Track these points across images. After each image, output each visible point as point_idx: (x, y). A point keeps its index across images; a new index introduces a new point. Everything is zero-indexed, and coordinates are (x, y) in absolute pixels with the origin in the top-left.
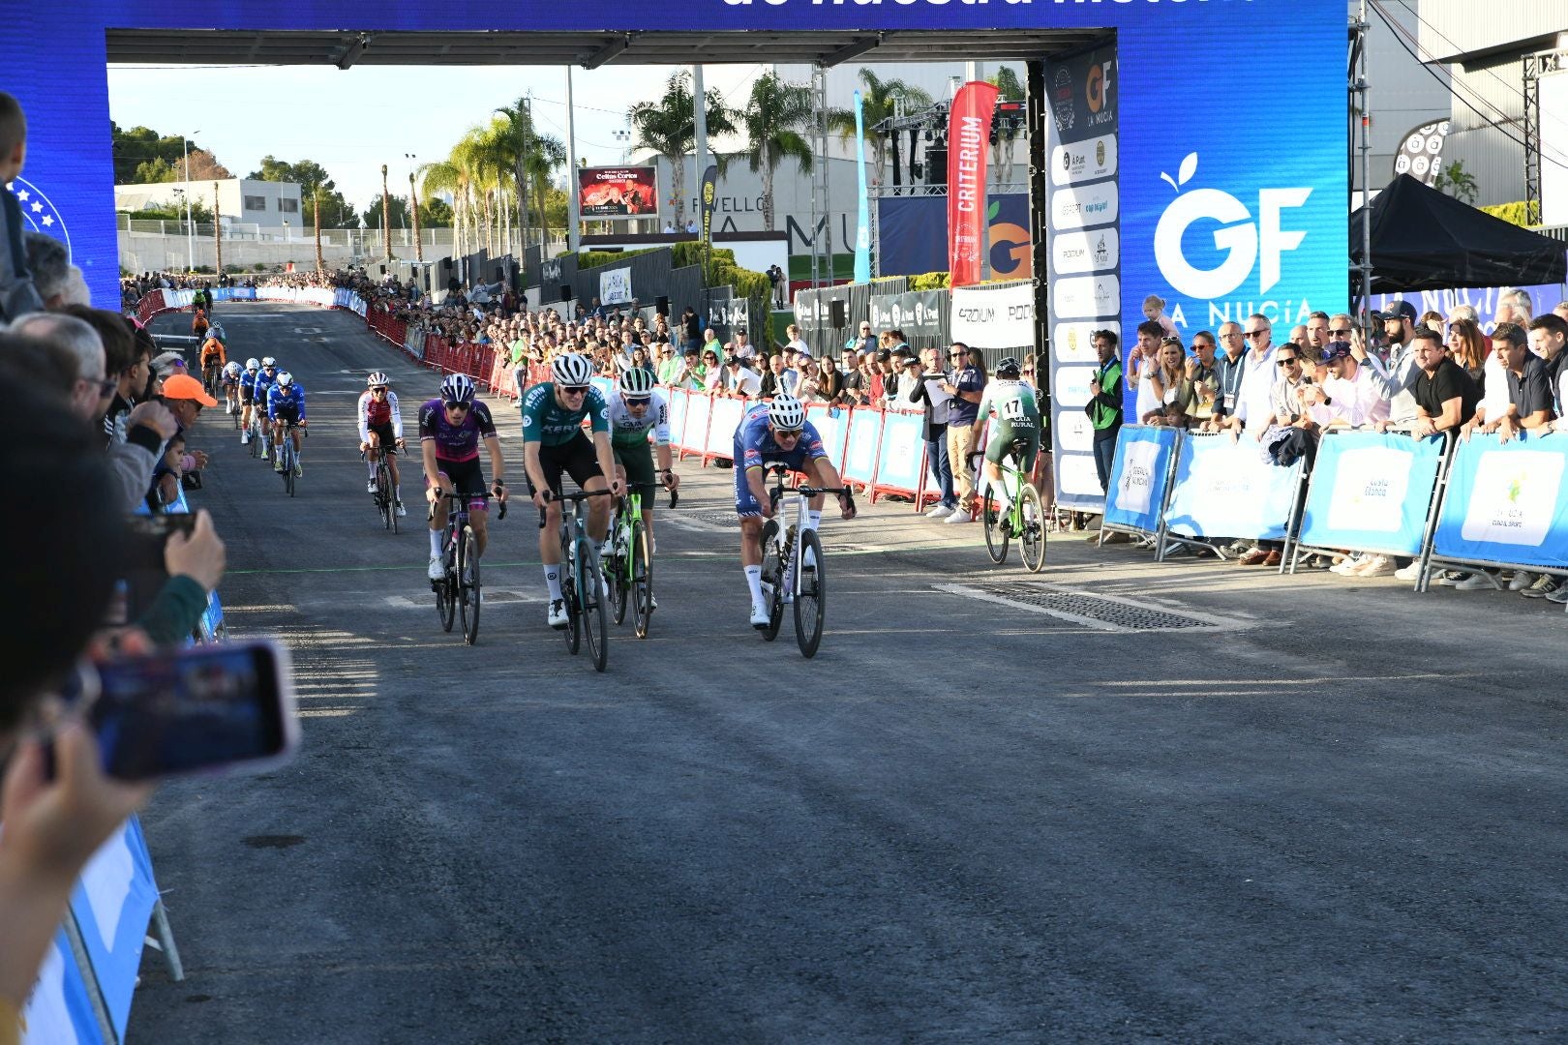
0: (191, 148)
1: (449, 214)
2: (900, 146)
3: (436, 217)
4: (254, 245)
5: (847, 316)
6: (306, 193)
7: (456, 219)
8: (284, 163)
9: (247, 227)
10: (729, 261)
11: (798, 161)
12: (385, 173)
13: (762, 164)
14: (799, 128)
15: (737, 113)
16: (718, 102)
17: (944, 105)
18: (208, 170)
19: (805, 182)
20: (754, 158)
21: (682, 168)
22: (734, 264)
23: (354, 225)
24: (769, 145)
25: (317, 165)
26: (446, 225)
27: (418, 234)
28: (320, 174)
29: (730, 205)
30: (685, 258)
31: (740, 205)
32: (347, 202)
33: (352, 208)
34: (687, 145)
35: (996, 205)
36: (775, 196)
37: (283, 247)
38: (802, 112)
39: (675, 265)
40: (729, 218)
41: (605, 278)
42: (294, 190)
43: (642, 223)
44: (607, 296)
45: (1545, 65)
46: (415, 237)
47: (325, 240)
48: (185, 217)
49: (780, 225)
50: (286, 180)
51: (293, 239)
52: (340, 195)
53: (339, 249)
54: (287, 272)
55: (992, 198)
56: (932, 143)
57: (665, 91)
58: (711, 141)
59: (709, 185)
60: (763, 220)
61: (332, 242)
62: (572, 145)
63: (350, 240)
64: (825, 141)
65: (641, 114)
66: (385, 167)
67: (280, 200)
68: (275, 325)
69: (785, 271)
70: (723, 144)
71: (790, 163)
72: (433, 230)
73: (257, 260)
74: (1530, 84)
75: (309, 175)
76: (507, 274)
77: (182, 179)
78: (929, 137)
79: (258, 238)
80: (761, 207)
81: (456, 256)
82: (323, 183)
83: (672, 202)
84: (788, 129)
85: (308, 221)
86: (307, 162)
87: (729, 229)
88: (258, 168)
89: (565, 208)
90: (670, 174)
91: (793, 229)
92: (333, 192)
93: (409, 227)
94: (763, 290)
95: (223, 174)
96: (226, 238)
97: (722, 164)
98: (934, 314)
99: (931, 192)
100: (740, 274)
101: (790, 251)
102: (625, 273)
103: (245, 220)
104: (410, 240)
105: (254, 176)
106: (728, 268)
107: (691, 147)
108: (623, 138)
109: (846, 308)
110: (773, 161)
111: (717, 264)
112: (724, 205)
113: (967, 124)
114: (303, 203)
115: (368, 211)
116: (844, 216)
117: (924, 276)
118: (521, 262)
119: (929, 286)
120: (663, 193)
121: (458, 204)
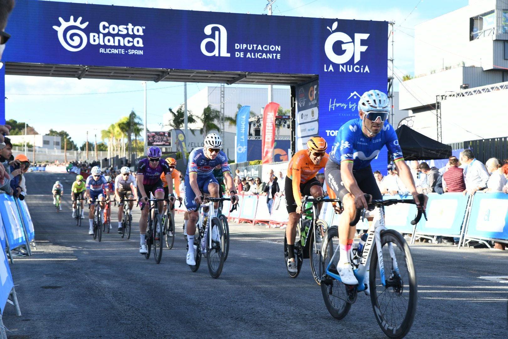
0: (27, 126)
1: (106, 147)
3: (102, 148)
4: (45, 155)
6: (63, 140)
7: (109, 149)
8: (56, 131)
9: (43, 150)
12: (87, 134)
13: (204, 132)
14: (216, 122)
16: (191, 113)
17: (260, 116)
18: (33, 132)
20: (202, 131)
23: (77, 149)
24: (207, 127)
25: (66, 132)
26: (105, 150)
27: (97, 152)
28: (67, 135)
29: (193, 145)
30: (179, 157)
31: (196, 145)
32: (75, 143)
33: (76, 145)
34: (181, 126)
35: (276, 143)
37: (54, 156)
38: (217, 117)
42: (59, 139)
43: (166, 149)
45: (442, 98)
46: (96, 154)
47: (68, 154)
48: (24, 146)
50: (56, 136)
51: (57, 152)
52: (73, 142)
53: (73, 156)
54: (55, 163)
55: (275, 141)
56: (255, 127)
58: (188, 125)
61: (70, 154)
63: (75, 154)
64: (223, 125)
66: (87, 132)
67: (54, 142)
70: (191, 126)
72: (101, 152)
73: (46, 159)
75: (63, 135)
77: (24, 134)
78: (254, 125)
79: (47, 153)
81: (108, 158)
82: (68, 137)
83: (176, 143)
84: (212, 122)
85: (63, 148)
86: (63, 131)
88: (48, 132)
89: (142, 146)
90: (175, 135)
92: (71, 140)
93: (94, 150)
95: (37, 134)
96: (37, 153)
97: (193, 131)
98: (257, 172)
99: (256, 138)
103: (43, 147)
104: (94, 155)
105: (46, 135)
107: (182, 127)
112: (191, 145)
113: (269, 115)
114: (61, 143)
115: (81, 146)
116: (228, 149)
117: (254, 161)
118: (129, 160)
119: (256, 164)
120: (173, 140)
121: (110, 143)
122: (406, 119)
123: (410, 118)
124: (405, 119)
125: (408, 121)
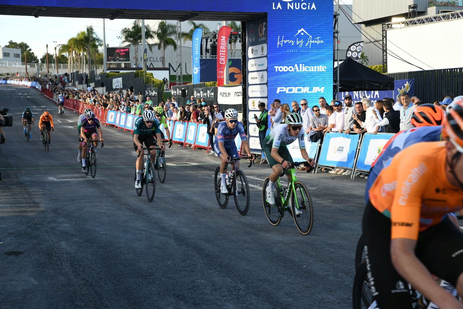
1: (67, 60)
2: (203, 43)
3: (62, 60)
4: (6, 67)
5: (187, 94)
6: (22, 52)
7: (69, 61)
8: (16, 43)
9: (4, 62)
10: (151, 76)
11: (173, 47)
12: (47, 47)
13: (162, 47)
14: (173, 37)
15: (154, 32)
16: (149, 29)
17: (216, 32)
19: (175, 53)
20: (159, 46)
21: (137, 48)
22: (153, 77)
23: (37, 62)
24: (164, 42)
25: (26, 44)
26: (66, 63)
27: (57, 65)
28: (27, 47)
29: (152, 59)
30: (138, 75)
31: (155, 60)
32: (35, 55)
33: (37, 57)
34: (139, 41)
35: (231, 62)
36: (165, 56)
37: (15, 68)
38: (174, 32)
39: (136, 77)
40: (151, 63)
41: (114, 80)
42: (19, 51)
43: (125, 64)
44: (115, 86)
45: (388, 27)
46: (56, 66)
47: (28, 66)
49: (167, 66)
50: (16, 48)
51: (18, 66)
52: (33, 53)
53: (33, 70)
54: (16, 76)
55: (230, 60)
56: (212, 43)
57: (133, 25)
58: (146, 40)
59: (145, 54)
60: (162, 64)
61: (30, 67)
62: (105, 40)
63: (36, 67)
64: (180, 41)
65: (125, 32)
66: (47, 45)
67: (14, 54)
68: (13, 92)
69: (168, 79)
70: (150, 41)
71: (170, 48)
72: (62, 64)
73: (7, 72)
74: (384, 32)
75: (23, 46)
76: (84, 78)
78: (211, 41)
79: (7, 65)
80: (161, 60)
82: (28, 49)
83: (134, 58)
84: (170, 37)
85: (23, 60)
86: (23, 43)
87: (152, 67)
88: (8, 44)
89: (102, 59)
90: (134, 50)
91: (171, 67)
92: (31, 52)
93: (54, 63)
94: (162, 85)
97: (150, 46)
98: (213, 94)
99: (212, 58)
100: (155, 81)
101: (170, 73)
102: (120, 79)
103: (3, 59)
104: (55, 67)
105: (6, 46)
106: (151, 78)
107: (141, 42)
108: (120, 38)
109: (187, 91)
110: (165, 47)
111: (148, 77)
112: (150, 59)
113: (222, 38)
114: (22, 55)
115: (42, 58)
116: (186, 63)
117: (210, 82)
118: (89, 75)
119: (211, 86)
120: (132, 55)
121: (70, 57)
122: (355, 45)
123: (359, 44)
124: (353, 44)
125: (357, 47)
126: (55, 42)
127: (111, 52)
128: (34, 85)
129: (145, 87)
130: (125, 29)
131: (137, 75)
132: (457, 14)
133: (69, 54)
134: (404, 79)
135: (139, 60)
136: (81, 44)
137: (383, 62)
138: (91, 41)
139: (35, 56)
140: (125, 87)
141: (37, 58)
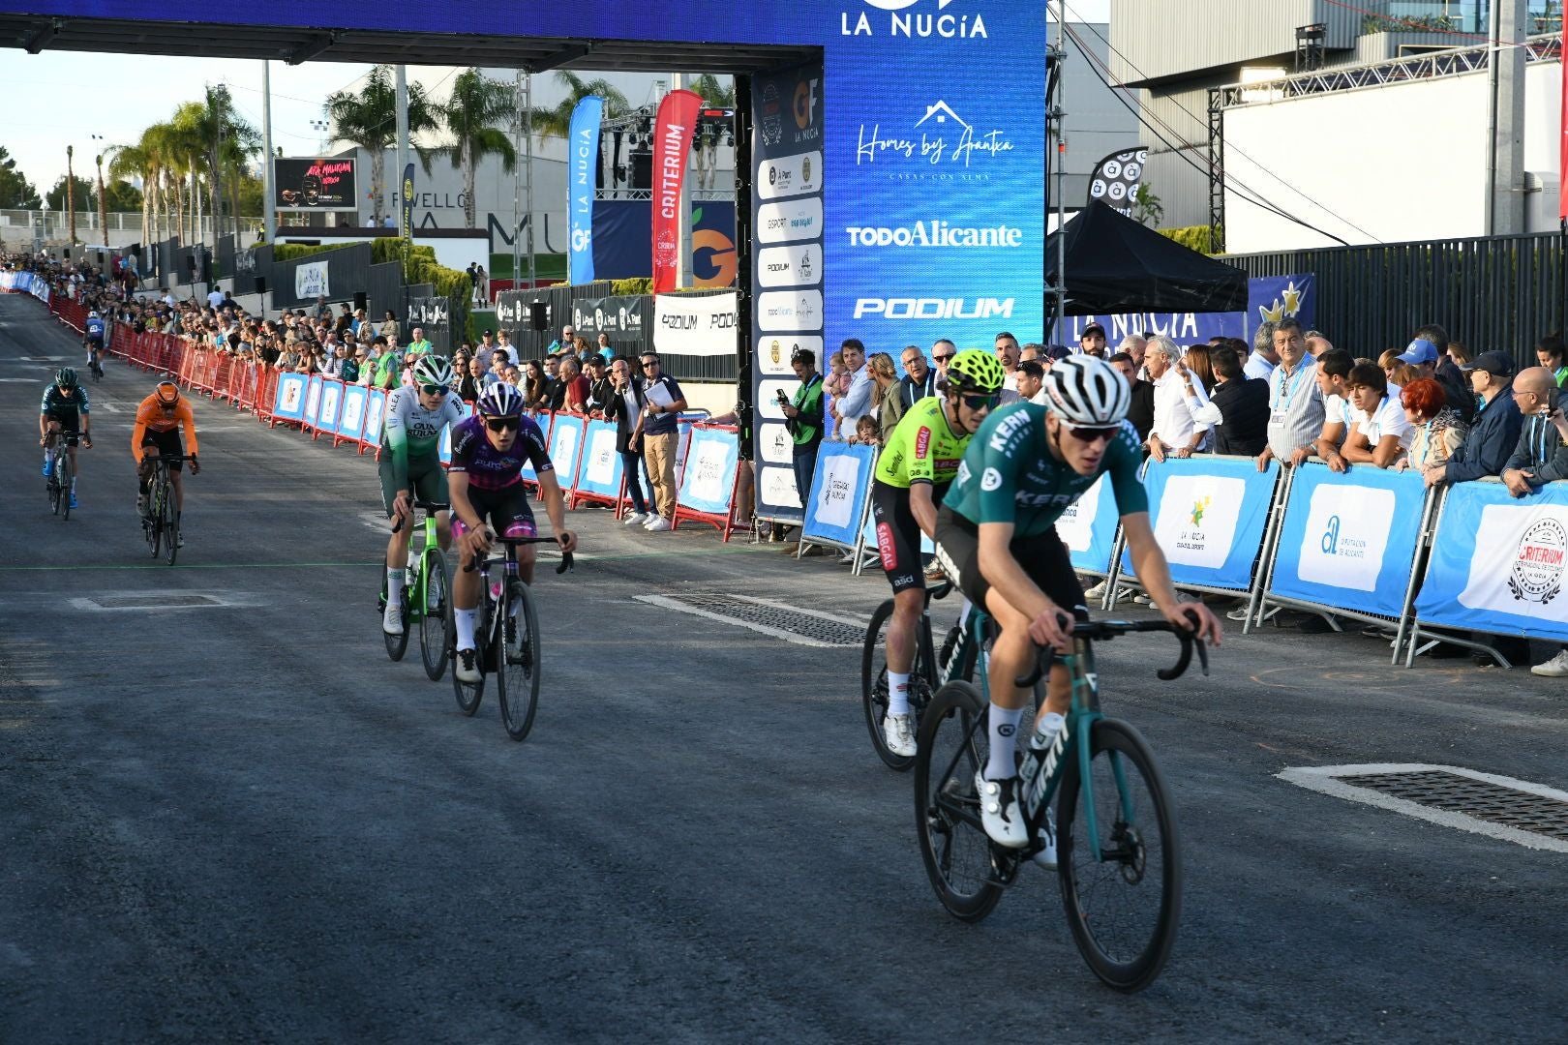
1: (138, 199)
2: (604, 149)
3: (120, 201)
5: (549, 319)
7: (145, 205)
10: (429, 258)
11: (501, 159)
12: (70, 154)
13: (464, 160)
14: (503, 126)
15: (439, 109)
16: (420, 96)
17: (648, 109)
19: (509, 181)
20: (456, 154)
21: (381, 162)
22: (435, 262)
23: (36, 205)
24: (472, 143)
26: (134, 210)
27: (105, 218)
29: (430, 201)
30: (383, 254)
31: (441, 201)
33: (33, 189)
34: (387, 138)
35: (699, 211)
36: (477, 192)
38: (506, 109)
39: (374, 261)
40: (429, 214)
41: (302, 271)
43: (339, 215)
44: (303, 290)
45: (1229, 98)
46: (100, 222)
47: (5, 220)
49: (482, 223)
52: (21, 175)
53: (20, 231)
55: (695, 205)
56: (635, 147)
57: (364, 83)
58: (411, 134)
59: (408, 182)
60: (464, 217)
61: (11, 223)
62: (269, 135)
63: (31, 222)
64: (528, 140)
65: (339, 105)
66: (70, 148)
69: (486, 269)
70: (426, 139)
71: (492, 161)
72: (121, 215)
74: (1216, 116)
76: (198, 263)
78: (633, 140)
80: (462, 204)
81: (145, 242)
82: (3, 161)
83: (371, 196)
84: (487, 125)
87: (429, 225)
89: (260, 197)
90: (370, 168)
91: (495, 227)
92: (14, 171)
93: (95, 210)
94: (463, 289)
97: (426, 155)
98: (637, 320)
99: (635, 197)
100: (441, 273)
101: (491, 249)
102: (322, 267)
104: (95, 223)
106: (428, 266)
107: (392, 141)
108: (321, 128)
109: (548, 310)
110: (475, 159)
111: (417, 261)
112: (425, 200)
113: (670, 131)
115: (52, 191)
116: (546, 216)
117: (627, 281)
118: (213, 252)
119: (632, 292)
120: (362, 186)
121: (149, 189)
122: (1119, 157)
123: (1131, 155)
124: (1113, 157)
125: (1124, 165)
126: (97, 137)
127: (291, 173)
128: (23, 285)
129: (408, 294)
130: (341, 95)
131: (378, 250)
132: (1458, 59)
133: (146, 178)
134: (1281, 274)
135: (387, 201)
136: (188, 145)
137: (1213, 215)
138: (222, 134)
139: (28, 183)
140: (337, 292)
141: (36, 193)
